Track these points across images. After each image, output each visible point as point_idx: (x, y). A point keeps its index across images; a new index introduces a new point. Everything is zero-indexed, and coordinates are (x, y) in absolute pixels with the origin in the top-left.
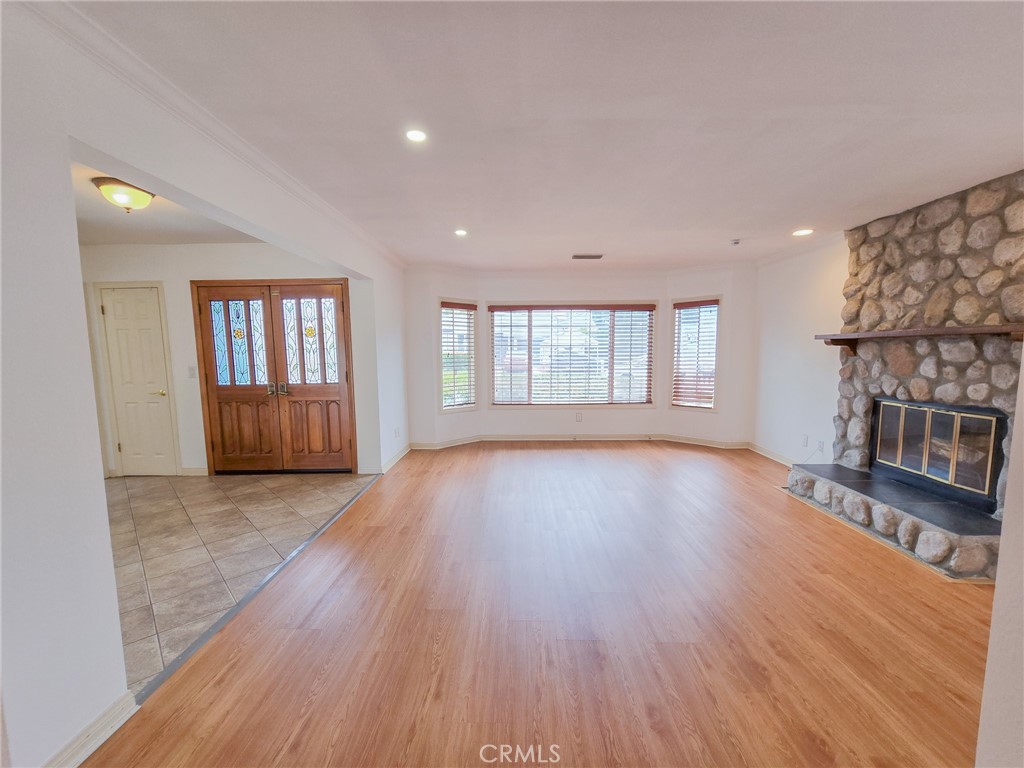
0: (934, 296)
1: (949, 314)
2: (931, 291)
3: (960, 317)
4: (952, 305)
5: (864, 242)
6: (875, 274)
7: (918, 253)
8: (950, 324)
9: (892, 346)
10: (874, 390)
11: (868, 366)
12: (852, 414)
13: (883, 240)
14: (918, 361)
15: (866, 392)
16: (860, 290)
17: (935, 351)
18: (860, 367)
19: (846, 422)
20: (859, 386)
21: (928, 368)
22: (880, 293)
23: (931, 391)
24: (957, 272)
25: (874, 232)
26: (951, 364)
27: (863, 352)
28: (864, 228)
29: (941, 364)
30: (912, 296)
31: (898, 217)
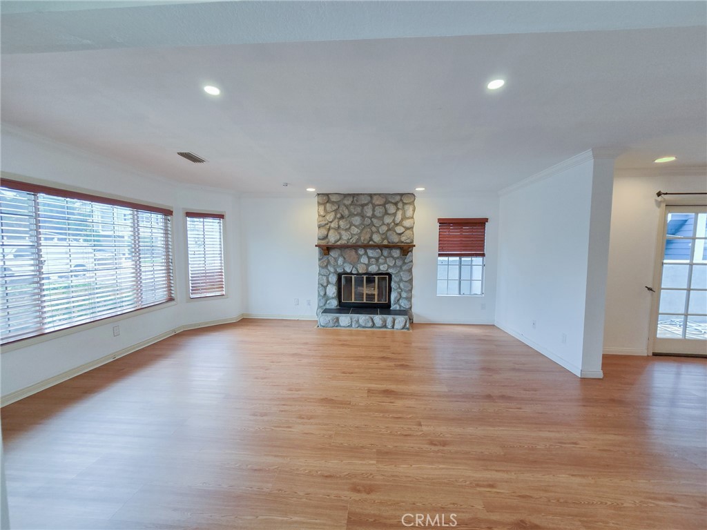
0: (364, 232)
1: (371, 239)
2: (362, 230)
3: (375, 240)
4: (372, 236)
5: (327, 202)
6: (335, 218)
7: (355, 213)
8: (371, 243)
9: (348, 251)
10: (340, 271)
11: (336, 260)
12: (328, 283)
13: (338, 203)
14: (359, 257)
15: (335, 272)
16: (327, 224)
17: (366, 253)
18: (332, 261)
19: (325, 288)
20: (332, 270)
21: (364, 260)
22: (339, 227)
23: (367, 269)
24: (372, 224)
25: (333, 199)
26: (372, 258)
27: (333, 254)
28: (327, 195)
29: (369, 258)
30: (355, 230)
31: (346, 196)
